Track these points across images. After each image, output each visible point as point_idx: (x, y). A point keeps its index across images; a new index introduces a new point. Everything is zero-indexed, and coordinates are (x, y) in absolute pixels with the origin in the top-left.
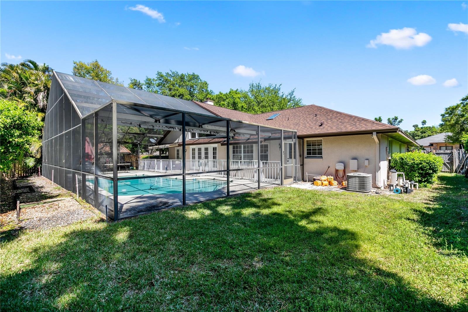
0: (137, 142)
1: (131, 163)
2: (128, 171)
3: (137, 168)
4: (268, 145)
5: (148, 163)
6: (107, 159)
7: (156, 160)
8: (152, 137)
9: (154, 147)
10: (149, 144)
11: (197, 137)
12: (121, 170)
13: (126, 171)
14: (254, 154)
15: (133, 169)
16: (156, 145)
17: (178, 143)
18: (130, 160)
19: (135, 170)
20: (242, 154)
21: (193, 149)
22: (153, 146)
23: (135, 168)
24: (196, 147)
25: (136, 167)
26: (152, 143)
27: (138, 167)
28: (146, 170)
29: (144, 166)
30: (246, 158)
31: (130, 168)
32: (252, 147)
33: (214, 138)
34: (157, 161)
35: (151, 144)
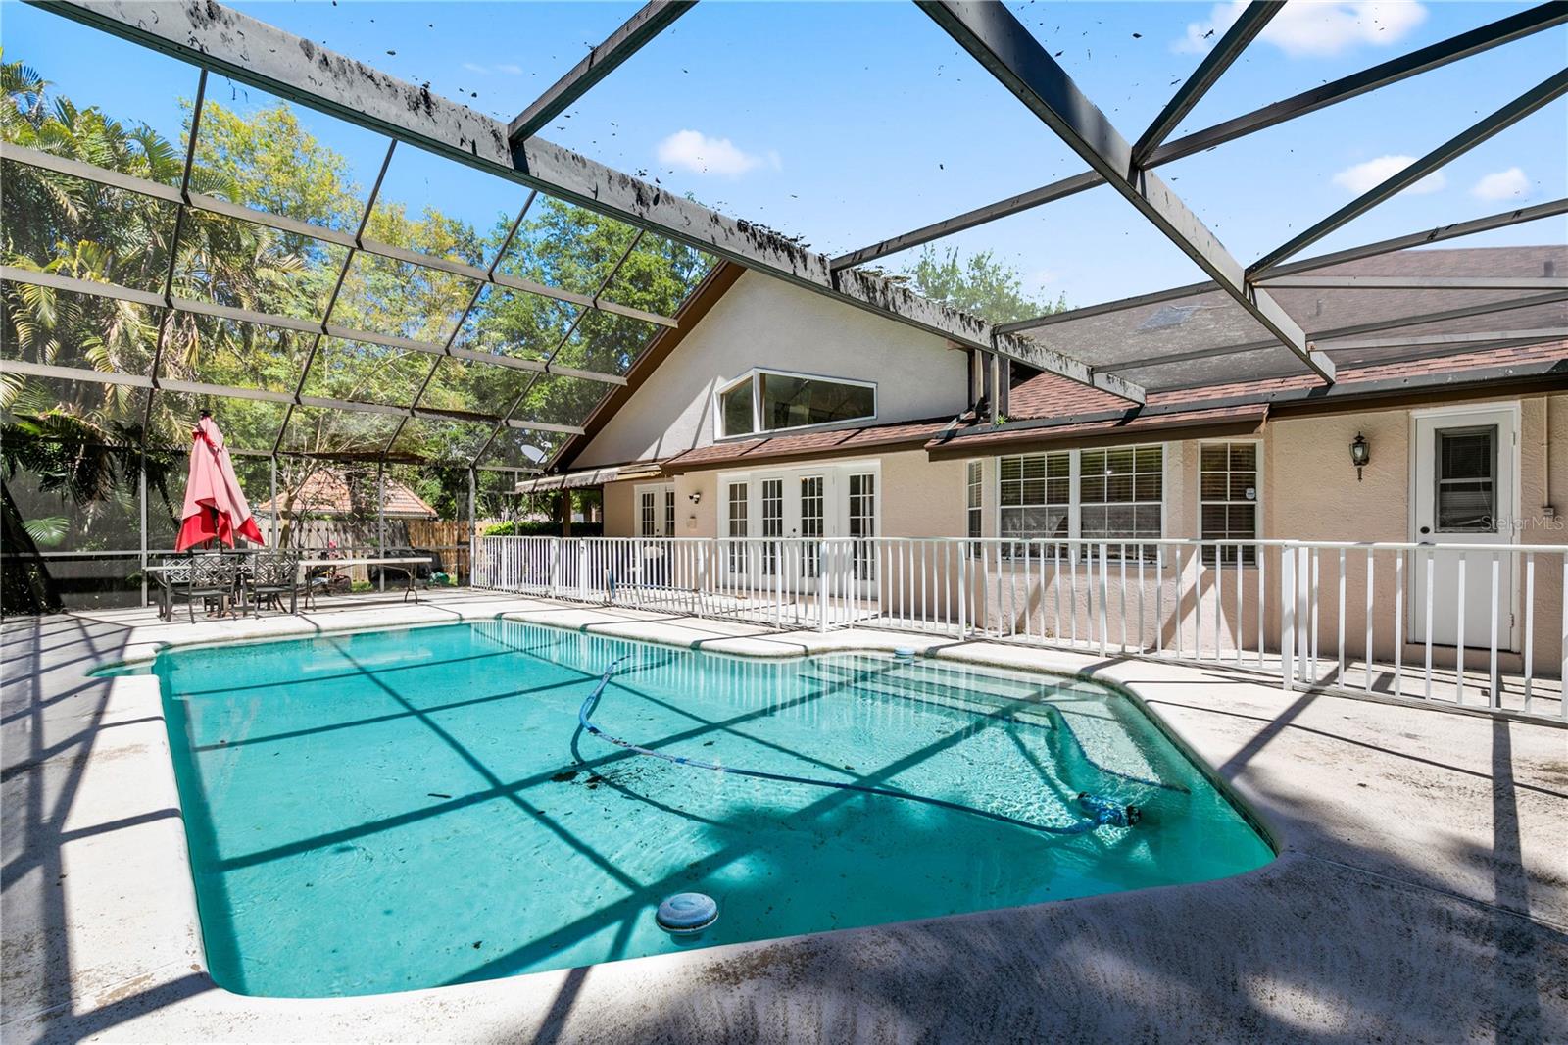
0: (464, 460)
1: (437, 555)
2: (422, 594)
3: (464, 580)
4: (1253, 447)
5: (512, 557)
6: (334, 538)
7: (554, 541)
8: (531, 440)
9: (541, 481)
10: (517, 470)
11: (757, 429)
12: (388, 588)
13: (411, 596)
14: (1164, 504)
15: (443, 583)
16: (550, 473)
17: (654, 460)
18: (433, 542)
19: (452, 586)
20: (1074, 508)
21: (733, 488)
22: (537, 476)
23: (453, 578)
24: (753, 477)
25: (460, 576)
26: (530, 463)
27: (468, 576)
28: (505, 586)
29: (496, 570)
30: (1102, 527)
31: (434, 576)
32: (1153, 462)
33: (862, 430)
34: (561, 545)
35: (525, 469)
